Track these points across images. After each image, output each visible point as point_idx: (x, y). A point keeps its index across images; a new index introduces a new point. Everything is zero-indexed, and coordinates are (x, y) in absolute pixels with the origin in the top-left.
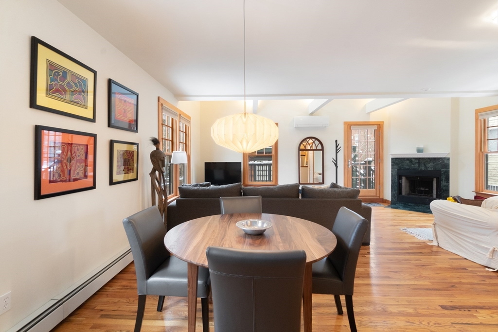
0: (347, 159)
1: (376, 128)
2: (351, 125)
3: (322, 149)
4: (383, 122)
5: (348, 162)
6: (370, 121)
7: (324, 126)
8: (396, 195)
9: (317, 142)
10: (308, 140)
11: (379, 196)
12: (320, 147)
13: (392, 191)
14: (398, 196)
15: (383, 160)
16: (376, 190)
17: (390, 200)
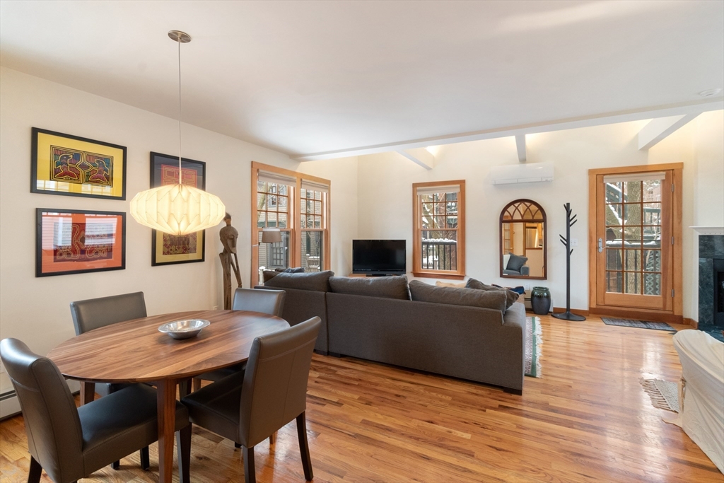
0: (594, 237)
1: (664, 178)
2: (604, 175)
3: (544, 220)
4: (682, 164)
5: (597, 242)
6: (649, 163)
7: (544, 180)
8: (710, 312)
9: (533, 208)
10: (516, 205)
11: (673, 311)
12: (540, 216)
13: (700, 302)
14: (714, 314)
15: (680, 239)
16: (665, 296)
17: (697, 321)
